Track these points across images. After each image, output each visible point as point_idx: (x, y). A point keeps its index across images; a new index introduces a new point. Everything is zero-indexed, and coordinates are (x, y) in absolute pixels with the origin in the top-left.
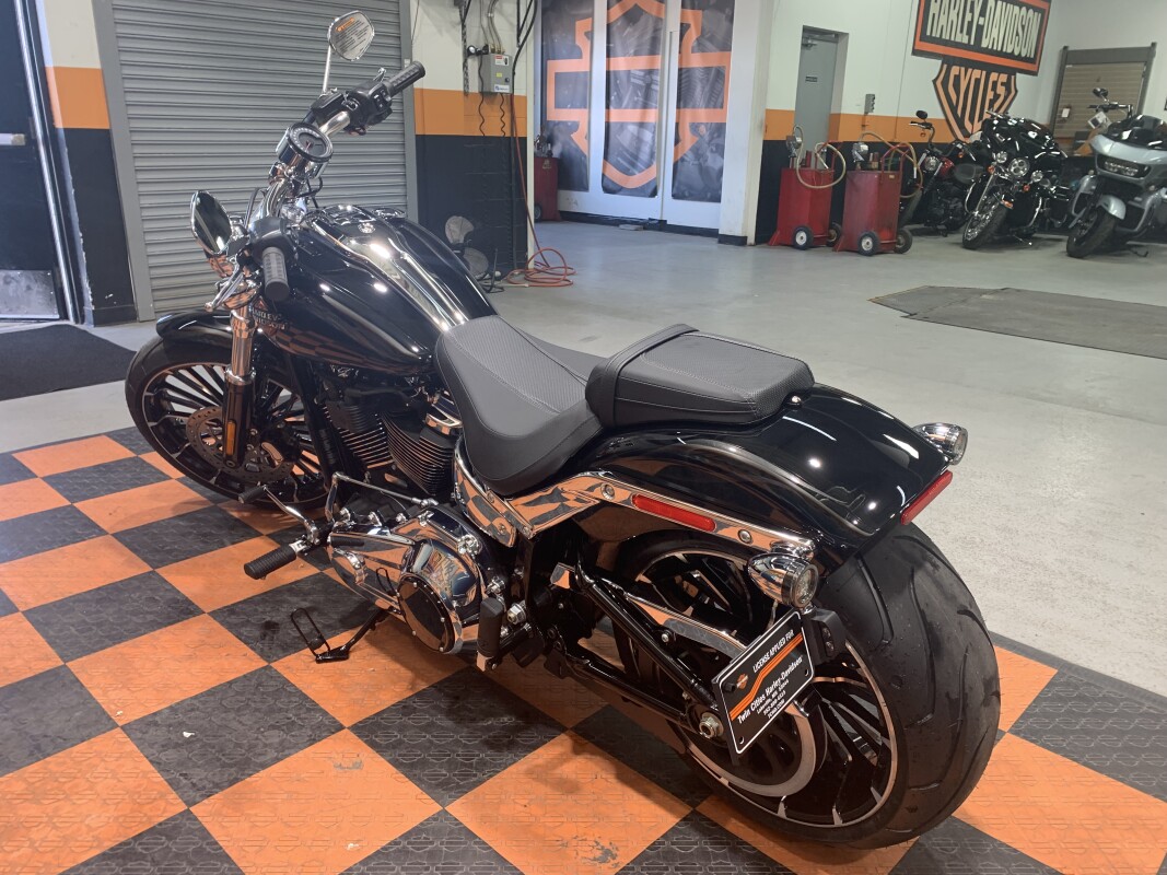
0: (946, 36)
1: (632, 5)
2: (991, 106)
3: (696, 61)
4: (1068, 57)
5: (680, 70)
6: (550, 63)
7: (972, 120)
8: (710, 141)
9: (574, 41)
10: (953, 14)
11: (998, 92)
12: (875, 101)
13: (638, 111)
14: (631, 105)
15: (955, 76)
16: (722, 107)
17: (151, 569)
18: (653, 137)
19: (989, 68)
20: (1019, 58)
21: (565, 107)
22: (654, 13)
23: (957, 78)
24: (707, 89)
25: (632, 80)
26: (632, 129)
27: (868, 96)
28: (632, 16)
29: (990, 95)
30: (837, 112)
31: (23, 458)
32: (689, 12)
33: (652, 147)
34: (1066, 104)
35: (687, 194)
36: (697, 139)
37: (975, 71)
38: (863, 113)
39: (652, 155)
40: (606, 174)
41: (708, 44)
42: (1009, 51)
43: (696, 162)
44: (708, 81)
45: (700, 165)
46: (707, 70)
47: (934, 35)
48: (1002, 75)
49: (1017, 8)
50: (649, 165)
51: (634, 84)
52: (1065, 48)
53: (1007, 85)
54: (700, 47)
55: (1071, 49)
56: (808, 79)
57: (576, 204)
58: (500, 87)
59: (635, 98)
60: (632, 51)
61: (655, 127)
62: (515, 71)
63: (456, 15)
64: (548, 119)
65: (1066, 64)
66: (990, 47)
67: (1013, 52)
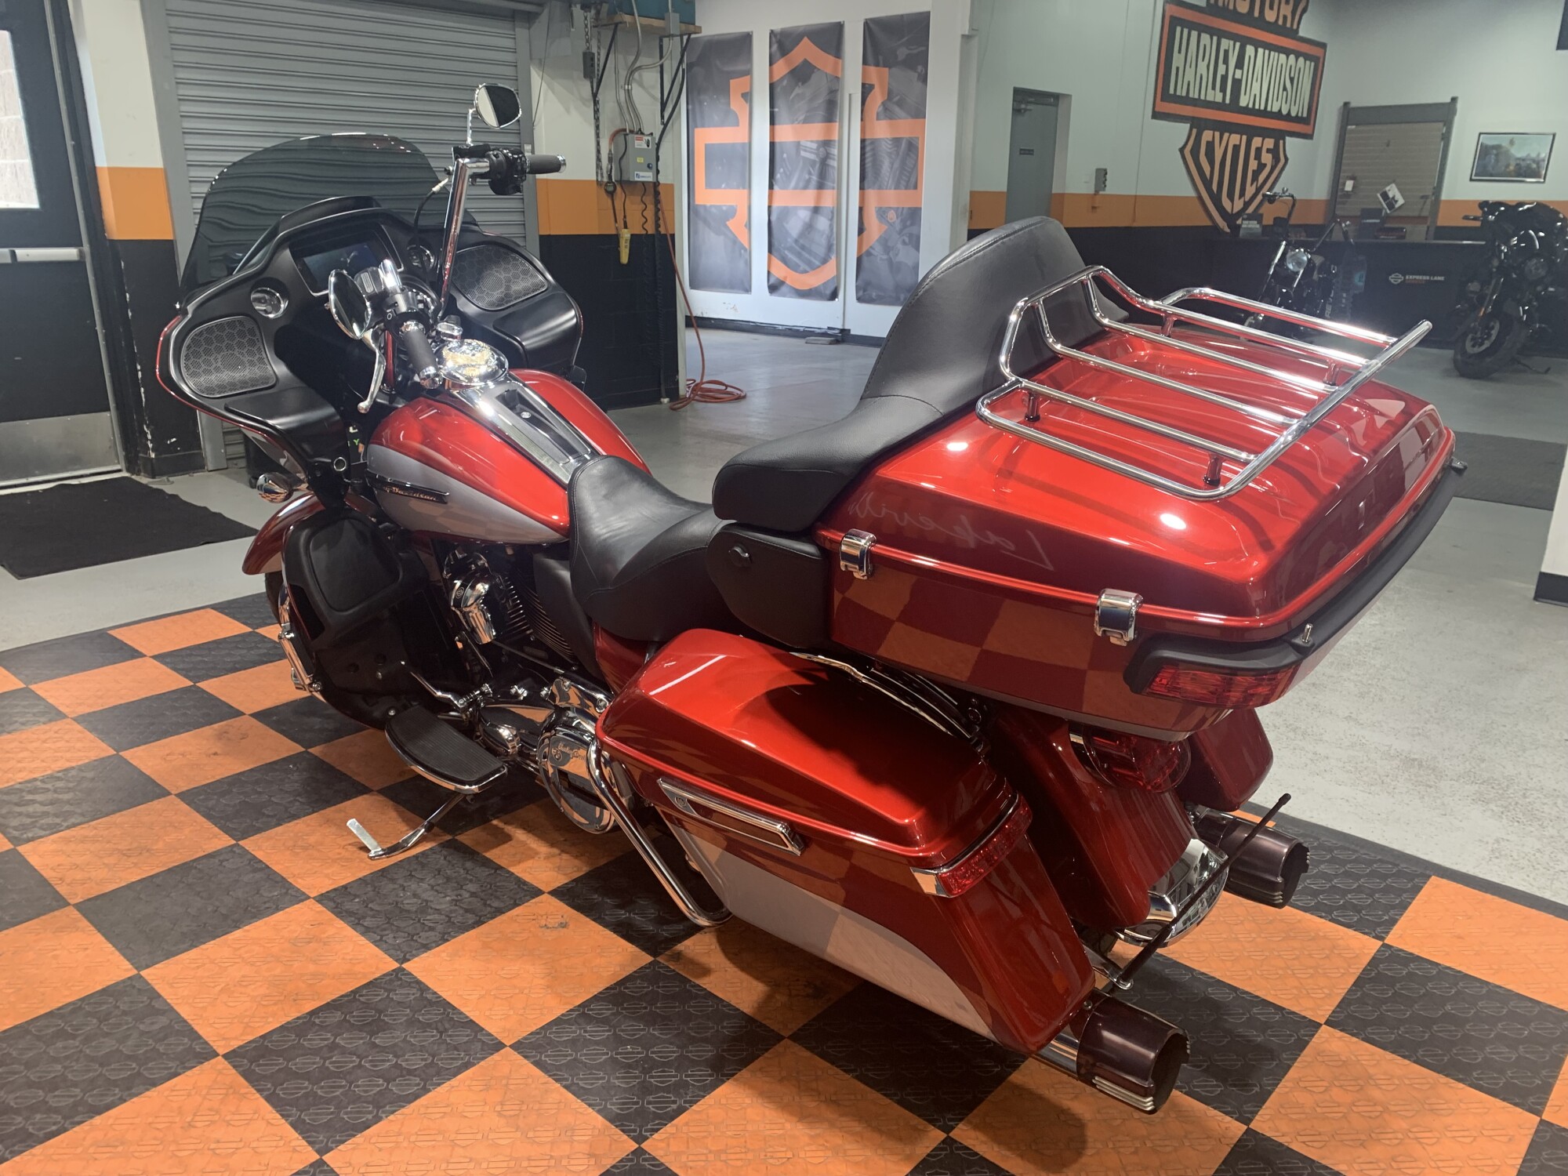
0: (1194, 94)
1: (800, 60)
2: (1255, 178)
3: (882, 131)
4: (1349, 115)
5: (863, 141)
6: (697, 131)
7: (1231, 196)
8: (900, 232)
9: (729, 104)
10: (1202, 66)
11: (1263, 161)
12: (1108, 176)
13: (811, 193)
14: (801, 184)
15: (1208, 142)
16: (915, 187)
17: (303, 749)
18: (831, 226)
19: (1251, 132)
20: (1288, 118)
21: (719, 187)
22: (829, 70)
23: (1210, 145)
24: (897, 165)
25: (803, 153)
26: (804, 215)
27: (1098, 170)
28: (802, 74)
29: (1253, 165)
30: (1061, 192)
31: (123, 636)
32: (872, 69)
33: (829, 238)
34: (1350, 174)
35: (874, 295)
36: (885, 227)
37: (1233, 135)
38: (1092, 191)
39: (830, 248)
40: (772, 271)
41: (897, 109)
42: (1275, 109)
43: (885, 257)
44: (898, 154)
45: (890, 261)
46: (897, 141)
47: (1178, 93)
48: (1267, 140)
49: (1283, 57)
50: (825, 261)
51: (804, 158)
52: (1346, 104)
53: (1274, 152)
54: (887, 112)
55: (1353, 105)
56: (1024, 152)
57: (734, 308)
58: (641, 174)
59: (807, 177)
60: (802, 117)
61: (832, 212)
62: (660, 154)
63: (586, 88)
64: (697, 203)
65: (1347, 124)
66: (1251, 106)
67: (1280, 110)
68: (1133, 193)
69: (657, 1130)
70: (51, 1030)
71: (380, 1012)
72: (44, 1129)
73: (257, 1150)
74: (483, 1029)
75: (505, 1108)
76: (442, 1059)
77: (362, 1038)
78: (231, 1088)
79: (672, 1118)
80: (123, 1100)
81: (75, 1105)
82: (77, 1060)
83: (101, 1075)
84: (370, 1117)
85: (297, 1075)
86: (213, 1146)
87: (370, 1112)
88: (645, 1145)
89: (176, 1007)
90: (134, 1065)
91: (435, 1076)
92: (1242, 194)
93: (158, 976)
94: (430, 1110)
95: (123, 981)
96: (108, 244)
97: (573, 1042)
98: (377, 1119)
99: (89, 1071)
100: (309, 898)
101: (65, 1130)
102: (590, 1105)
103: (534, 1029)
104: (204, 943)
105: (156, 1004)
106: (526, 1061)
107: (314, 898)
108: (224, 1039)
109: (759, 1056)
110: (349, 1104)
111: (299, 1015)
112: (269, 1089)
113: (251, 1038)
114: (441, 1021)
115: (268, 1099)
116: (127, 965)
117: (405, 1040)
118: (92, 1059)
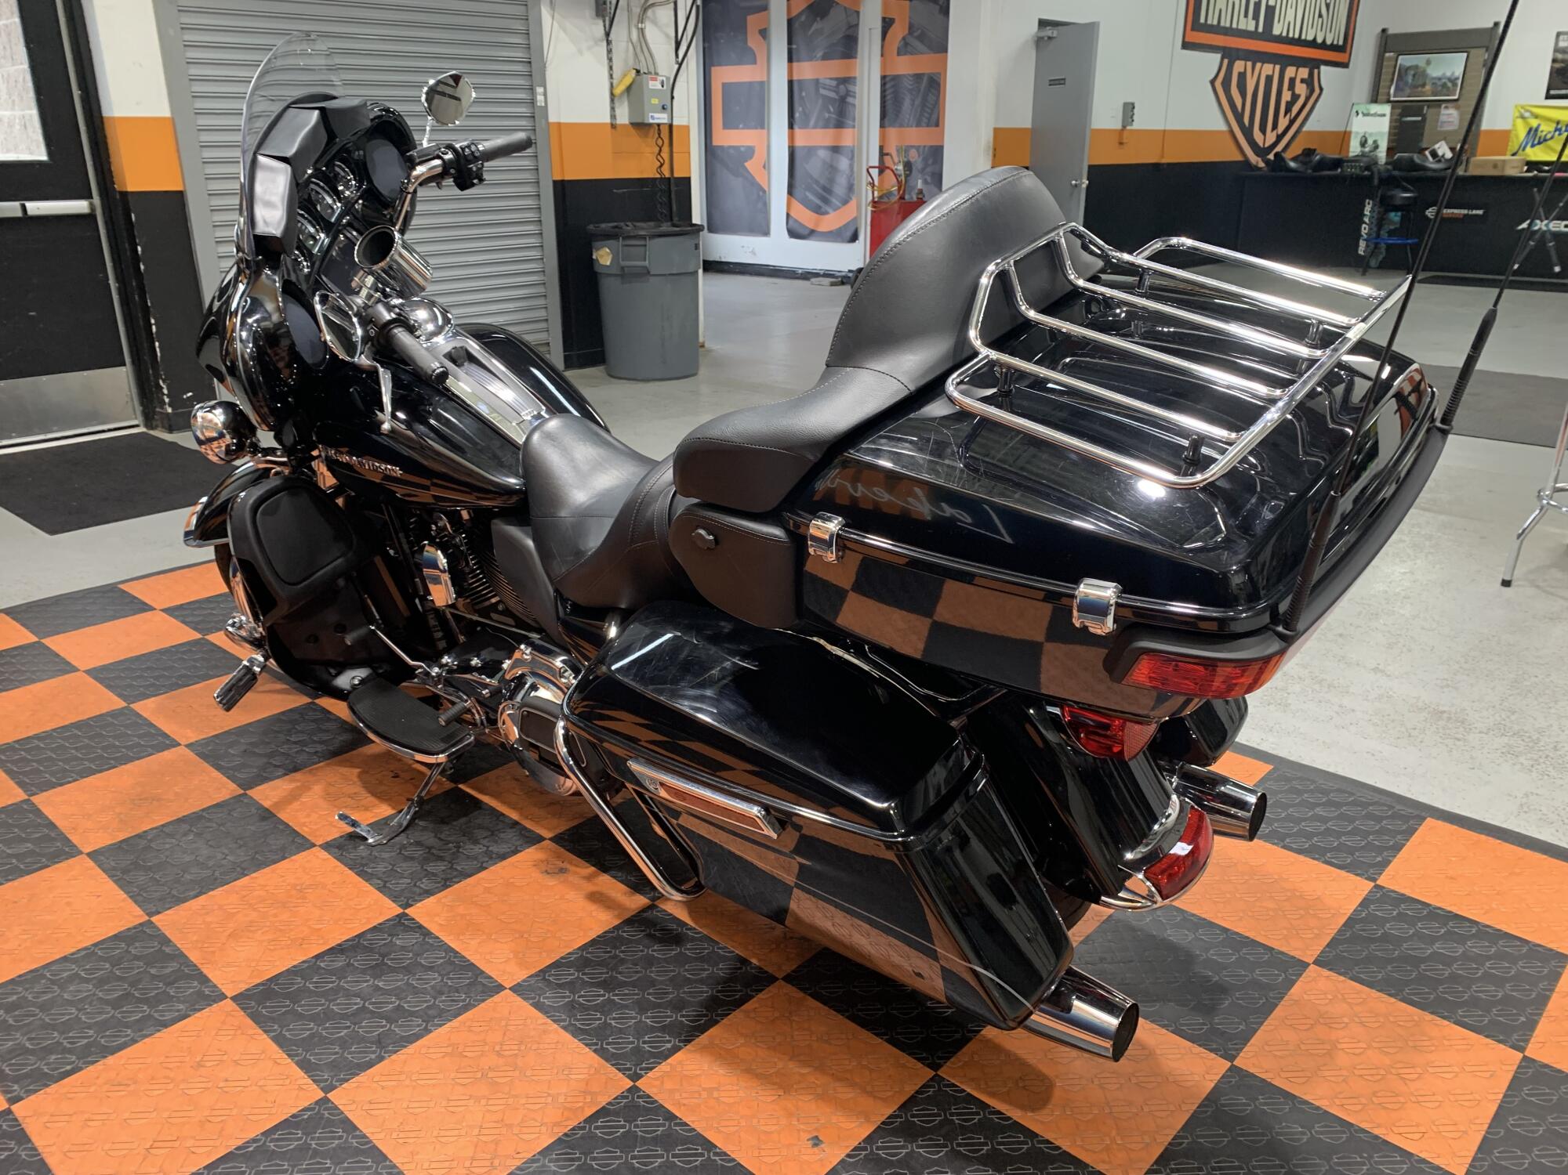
0: (1225, 23)
2: (1288, 110)
3: (904, 66)
4: (1387, 42)
5: (883, 78)
6: (713, 69)
7: (1263, 130)
8: (923, 169)
9: (745, 41)
11: (1297, 91)
12: (1135, 111)
13: (831, 131)
14: (820, 123)
15: (1240, 73)
16: (937, 125)
18: (851, 167)
19: (1285, 61)
20: (1323, 46)
21: (737, 128)
22: (848, 4)
23: (1242, 76)
24: (918, 102)
25: (822, 91)
26: (822, 153)
27: (1126, 105)
28: (820, 8)
29: (1286, 96)
31: (134, 590)
32: (893, 3)
33: (849, 178)
37: (1266, 65)
38: (1119, 126)
39: (850, 188)
40: (793, 213)
41: (918, 44)
42: (1310, 38)
44: (919, 90)
46: (918, 77)
47: (1209, 22)
48: (1301, 69)
50: (845, 202)
51: (823, 96)
52: (1384, 31)
53: (1309, 82)
54: (905, 49)
55: (1391, 32)
56: (1047, 83)
57: (753, 253)
58: (656, 115)
59: (827, 115)
60: (820, 54)
61: (852, 152)
62: (675, 94)
63: (599, 28)
64: (714, 144)
65: (1385, 52)
66: (1284, 34)
67: (1315, 39)
68: (1161, 127)
69: (651, 1069)
70: (65, 974)
71: (383, 956)
72: (57, 1069)
73: (266, 1088)
74: (482, 972)
75: (505, 1047)
76: (444, 1001)
77: (367, 981)
78: (240, 1028)
79: (666, 1058)
80: (134, 1041)
81: (88, 1046)
82: (90, 1004)
83: (113, 1017)
84: (373, 1056)
85: (301, 1016)
86: (222, 1084)
87: (374, 1052)
88: (639, 1083)
89: (186, 953)
90: (145, 1008)
91: (435, 1017)
92: (1275, 127)
93: (167, 921)
94: (431, 1050)
95: (135, 928)
96: (118, 197)
97: (572, 983)
98: (381, 1059)
99: (100, 1013)
100: (314, 845)
101: (81, 1069)
102: (587, 1045)
103: (533, 972)
104: (213, 890)
105: (167, 950)
106: (525, 1003)
107: (320, 846)
108: (233, 982)
109: (753, 997)
110: (352, 1044)
111: (304, 959)
112: (275, 1031)
113: (259, 981)
114: (441, 964)
115: (275, 1039)
116: (138, 911)
117: (408, 984)
118: (107, 1002)
